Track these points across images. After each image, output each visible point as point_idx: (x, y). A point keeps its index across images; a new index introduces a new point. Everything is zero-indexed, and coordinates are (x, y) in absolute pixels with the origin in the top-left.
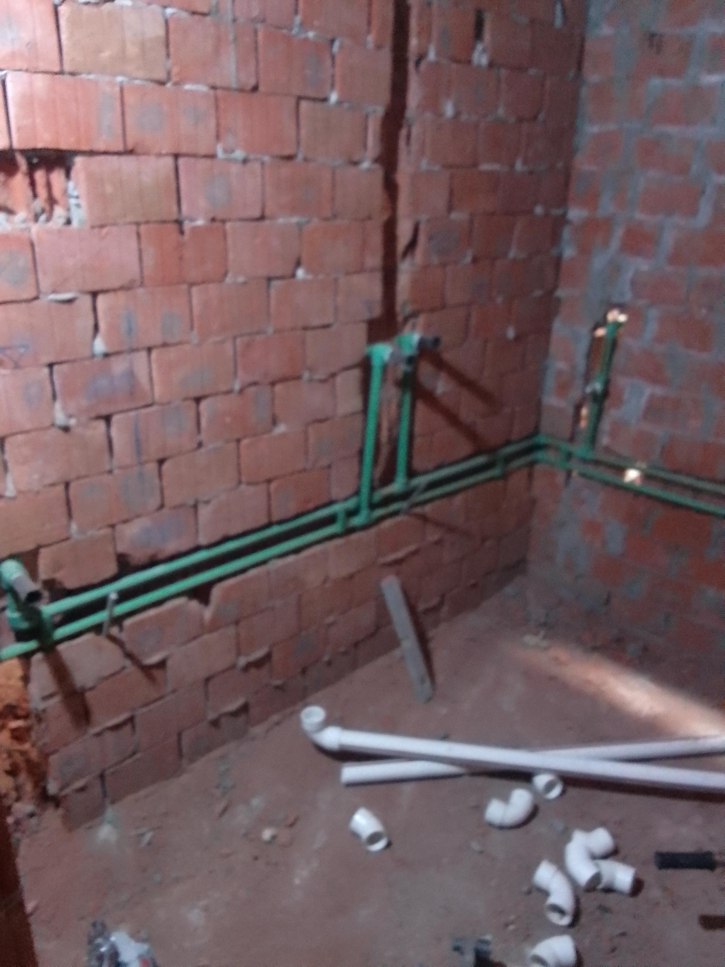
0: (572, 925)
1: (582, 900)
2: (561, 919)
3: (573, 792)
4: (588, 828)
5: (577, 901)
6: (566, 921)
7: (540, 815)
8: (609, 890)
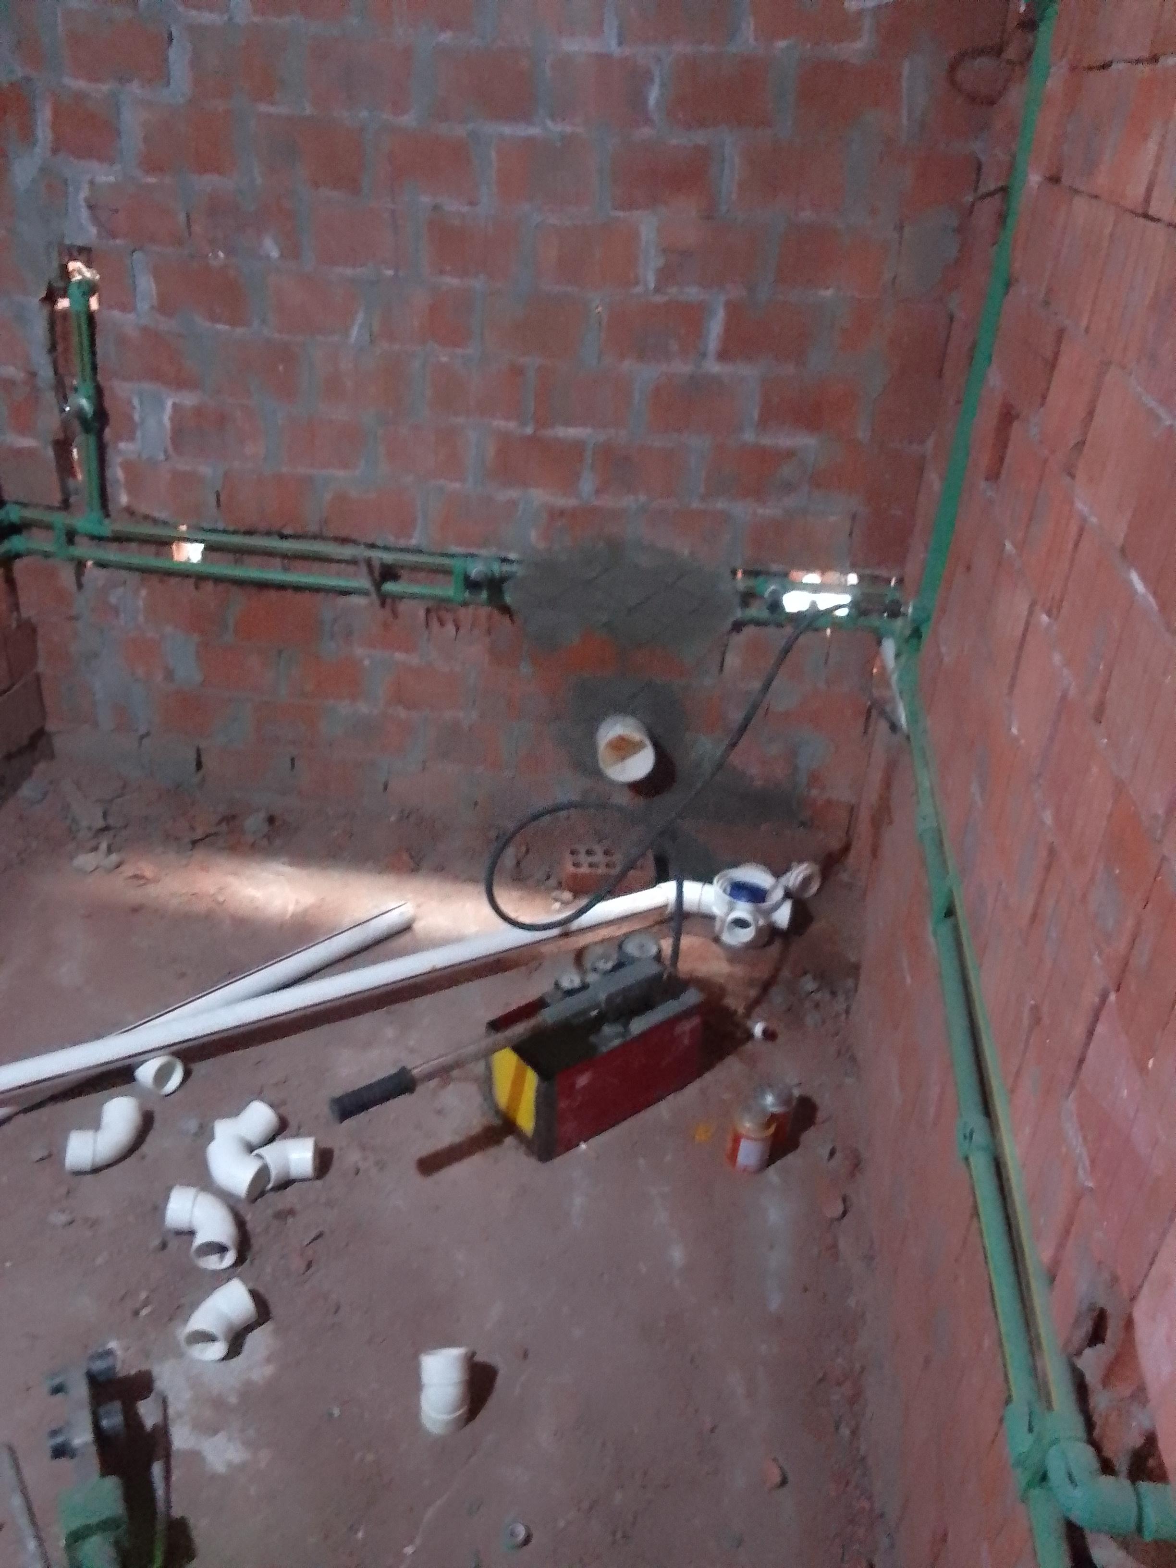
0: (240, 1260)
1: (248, 1217)
2: (222, 1259)
3: (201, 1068)
4: (235, 1111)
5: (240, 1223)
6: (230, 1258)
7: (157, 1125)
8: (286, 1184)
